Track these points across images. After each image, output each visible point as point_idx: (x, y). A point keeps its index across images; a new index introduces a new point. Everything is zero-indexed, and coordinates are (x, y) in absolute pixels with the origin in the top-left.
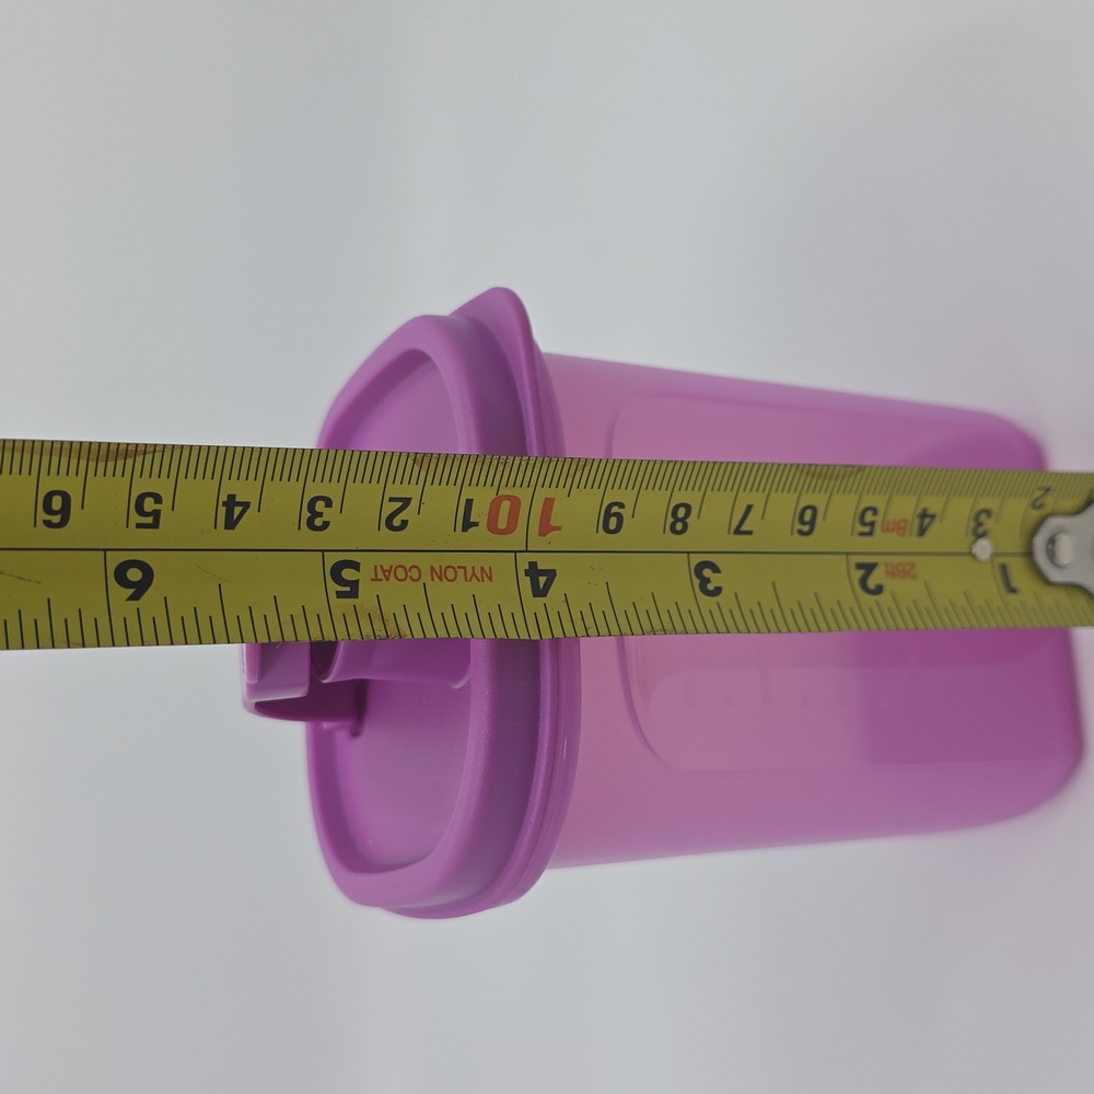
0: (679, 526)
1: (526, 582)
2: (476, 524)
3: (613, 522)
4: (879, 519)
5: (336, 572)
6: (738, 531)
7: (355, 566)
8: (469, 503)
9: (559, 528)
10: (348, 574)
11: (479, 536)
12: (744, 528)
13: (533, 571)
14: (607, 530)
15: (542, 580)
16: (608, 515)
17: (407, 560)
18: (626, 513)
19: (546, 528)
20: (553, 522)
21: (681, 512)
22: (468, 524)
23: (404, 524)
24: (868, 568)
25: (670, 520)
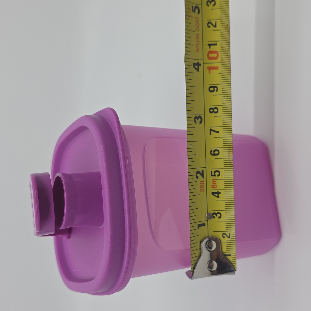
0: (211, 110)
1: (196, 62)
2: (210, 47)
3: (212, 89)
4: (216, 177)
5: (197, 7)
6: (211, 130)
7: (199, 13)
8: (216, 44)
9: (210, 73)
10: (197, 10)
11: (207, 49)
12: (212, 132)
13: (199, 65)
14: (210, 87)
15: (197, 67)
16: (214, 87)
17: (200, 27)
18: (215, 93)
19: (210, 68)
20: (212, 71)
21: (216, 110)
22: (210, 45)
23: (209, 27)
24: (202, 175)
25: (213, 107)
